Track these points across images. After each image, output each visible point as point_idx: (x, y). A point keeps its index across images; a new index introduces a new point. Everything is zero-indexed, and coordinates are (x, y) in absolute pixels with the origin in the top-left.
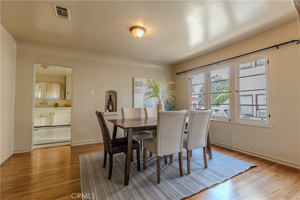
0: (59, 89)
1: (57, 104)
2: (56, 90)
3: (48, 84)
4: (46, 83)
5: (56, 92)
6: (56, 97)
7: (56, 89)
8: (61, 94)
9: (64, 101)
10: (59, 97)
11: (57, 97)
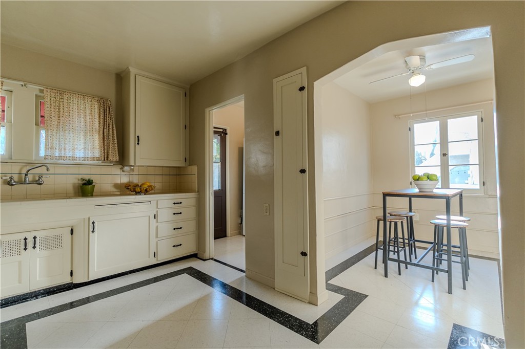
0: (97, 121)
1: (89, 182)
2: (82, 123)
3: (47, 94)
4: (34, 89)
5: (82, 133)
6: (82, 155)
7: (82, 120)
9: (116, 170)
11: (90, 155)
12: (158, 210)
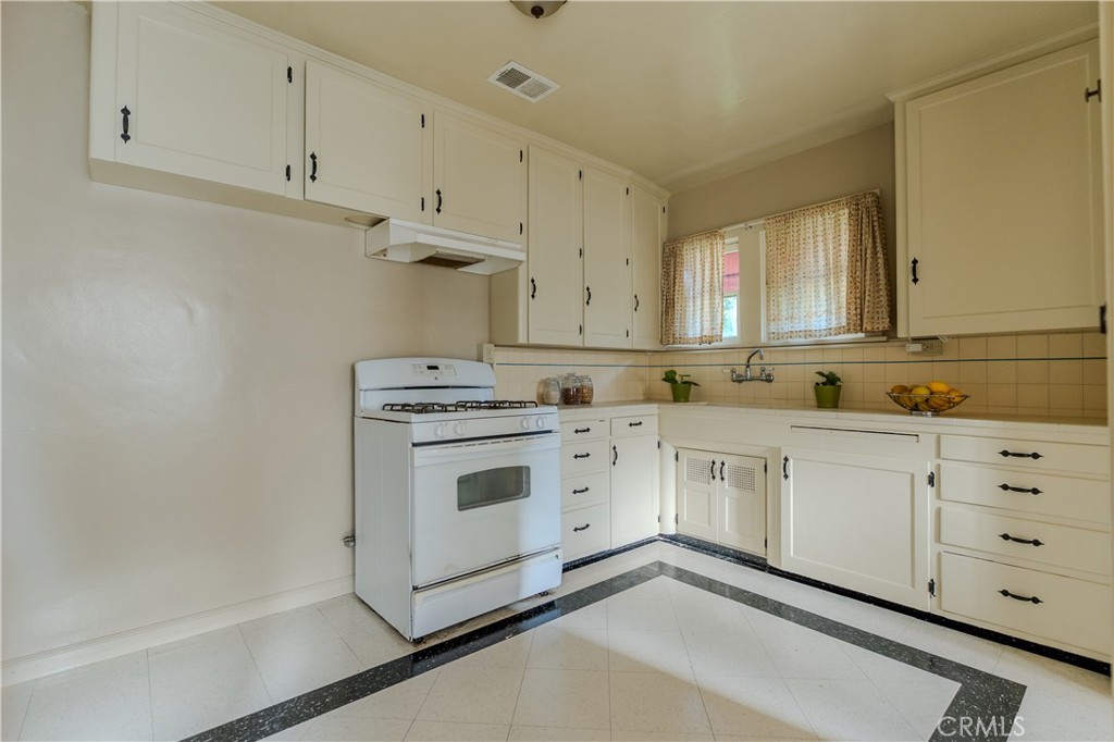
1: (831, 380)
2: (822, 262)
5: (822, 282)
6: (822, 325)
7: (821, 254)
8: (857, 284)
10: (844, 322)
11: (834, 324)
12: (939, 461)
